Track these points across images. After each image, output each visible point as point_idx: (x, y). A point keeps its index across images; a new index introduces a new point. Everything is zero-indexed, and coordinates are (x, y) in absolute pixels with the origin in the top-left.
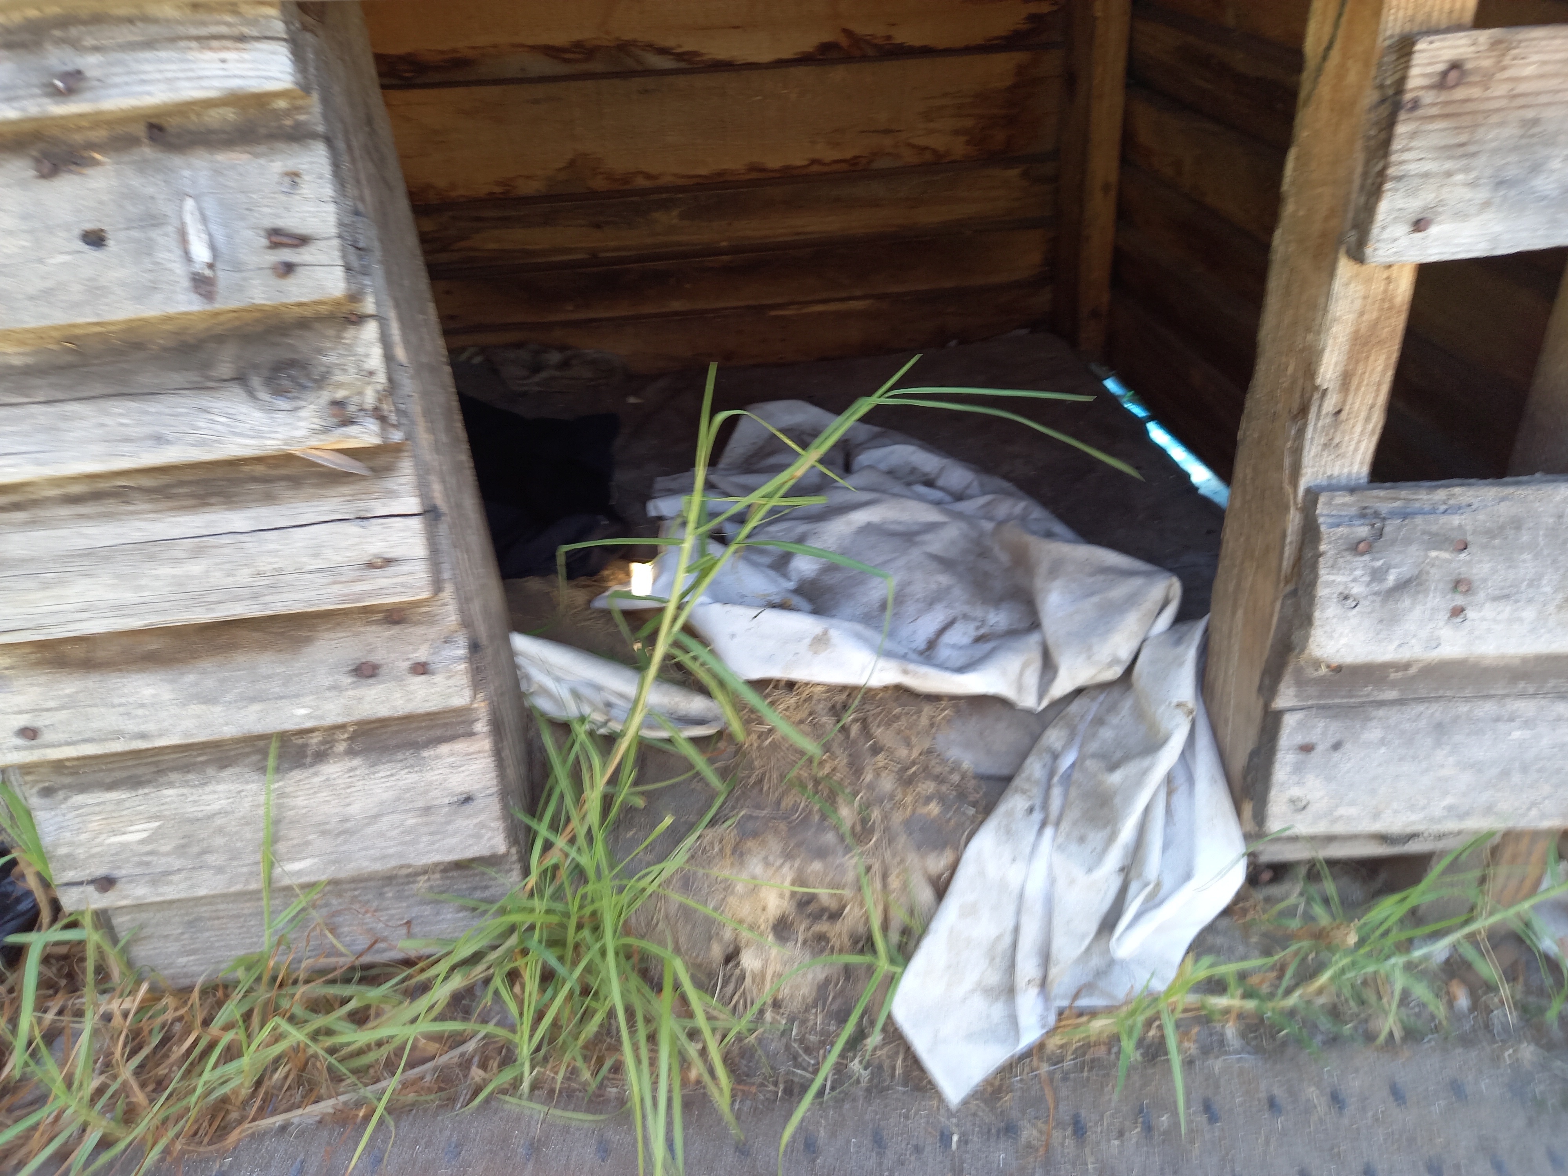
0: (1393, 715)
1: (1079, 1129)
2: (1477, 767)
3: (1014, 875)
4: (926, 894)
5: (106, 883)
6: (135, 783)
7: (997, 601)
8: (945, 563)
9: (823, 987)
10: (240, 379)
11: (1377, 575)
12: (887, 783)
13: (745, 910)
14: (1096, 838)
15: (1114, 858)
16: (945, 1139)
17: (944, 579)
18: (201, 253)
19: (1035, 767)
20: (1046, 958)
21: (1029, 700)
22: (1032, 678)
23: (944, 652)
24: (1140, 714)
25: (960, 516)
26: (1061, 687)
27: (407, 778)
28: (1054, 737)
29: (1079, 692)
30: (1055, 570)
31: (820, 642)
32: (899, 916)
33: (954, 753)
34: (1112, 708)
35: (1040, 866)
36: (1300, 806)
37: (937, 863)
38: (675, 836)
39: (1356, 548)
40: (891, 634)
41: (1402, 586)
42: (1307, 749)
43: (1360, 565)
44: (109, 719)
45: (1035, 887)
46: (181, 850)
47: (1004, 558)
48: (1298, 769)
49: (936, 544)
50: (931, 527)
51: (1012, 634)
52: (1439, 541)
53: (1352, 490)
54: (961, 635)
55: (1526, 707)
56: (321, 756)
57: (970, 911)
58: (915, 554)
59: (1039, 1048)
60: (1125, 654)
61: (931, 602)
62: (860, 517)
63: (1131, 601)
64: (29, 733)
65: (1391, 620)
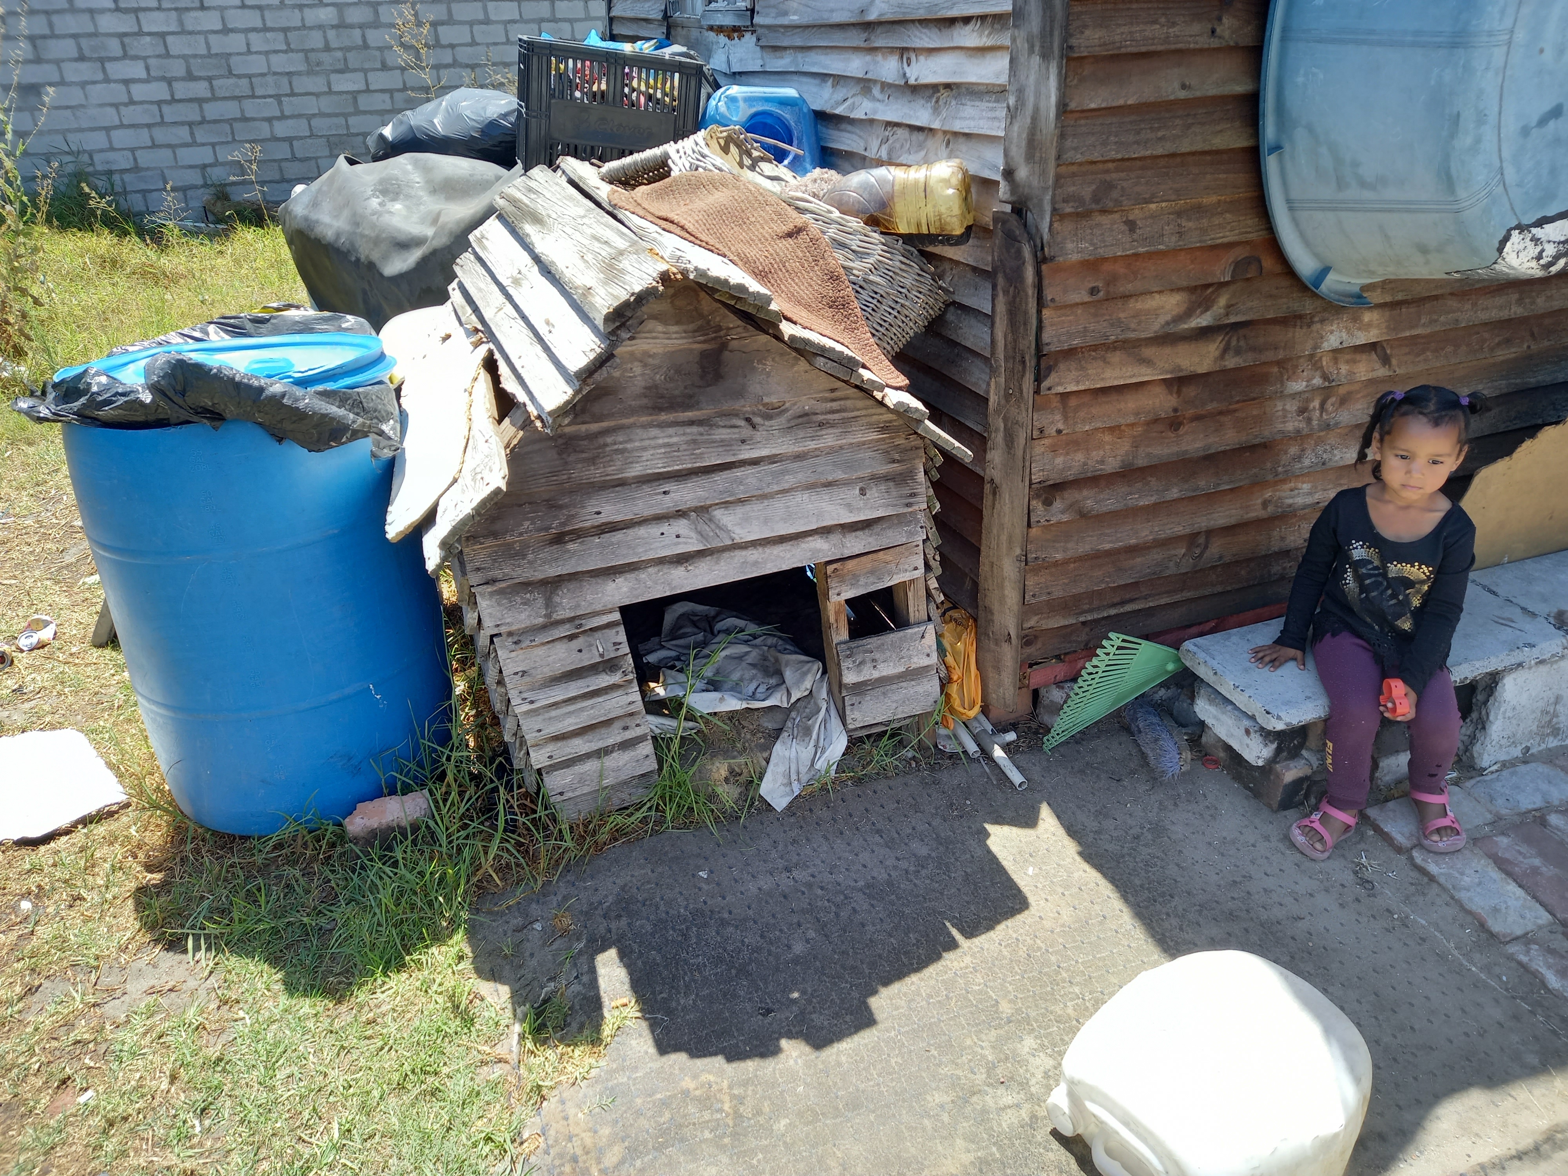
0: (871, 692)
1: (811, 810)
2: (896, 701)
3: (787, 753)
4: (764, 763)
5: (561, 794)
6: (568, 767)
7: (771, 676)
8: (753, 665)
9: (740, 794)
10: (604, 671)
11: (854, 662)
12: (748, 736)
13: (716, 776)
14: (807, 739)
15: (812, 743)
16: (778, 819)
17: (754, 672)
18: (601, 650)
19: (789, 724)
20: (798, 773)
21: (785, 705)
22: (785, 699)
23: (758, 695)
24: (816, 704)
25: (756, 646)
26: (793, 700)
27: (633, 753)
28: (793, 714)
29: (799, 699)
30: (787, 664)
31: (722, 700)
32: (758, 770)
33: (766, 724)
34: (809, 703)
35: (794, 750)
36: (854, 720)
37: (766, 755)
38: (697, 757)
39: (848, 657)
40: (740, 693)
41: (860, 663)
42: (853, 705)
43: (850, 660)
44: (568, 750)
45: (793, 754)
46: (579, 782)
47: (772, 660)
48: (852, 710)
49: (750, 659)
50: (747, 653)
51: (778, 685)
52: (866, 652)
53: (845, 643)
54: (762, 689)
55: (904, 684)
56: (612, 752)
57: (776, 765)
58: (744, 664)
59: (800, 795)
60: (809, 687)
61: (751, 680)
62: (724, 654)
63: (809, 671)
64: (550, 757)
65: (860, 671)
